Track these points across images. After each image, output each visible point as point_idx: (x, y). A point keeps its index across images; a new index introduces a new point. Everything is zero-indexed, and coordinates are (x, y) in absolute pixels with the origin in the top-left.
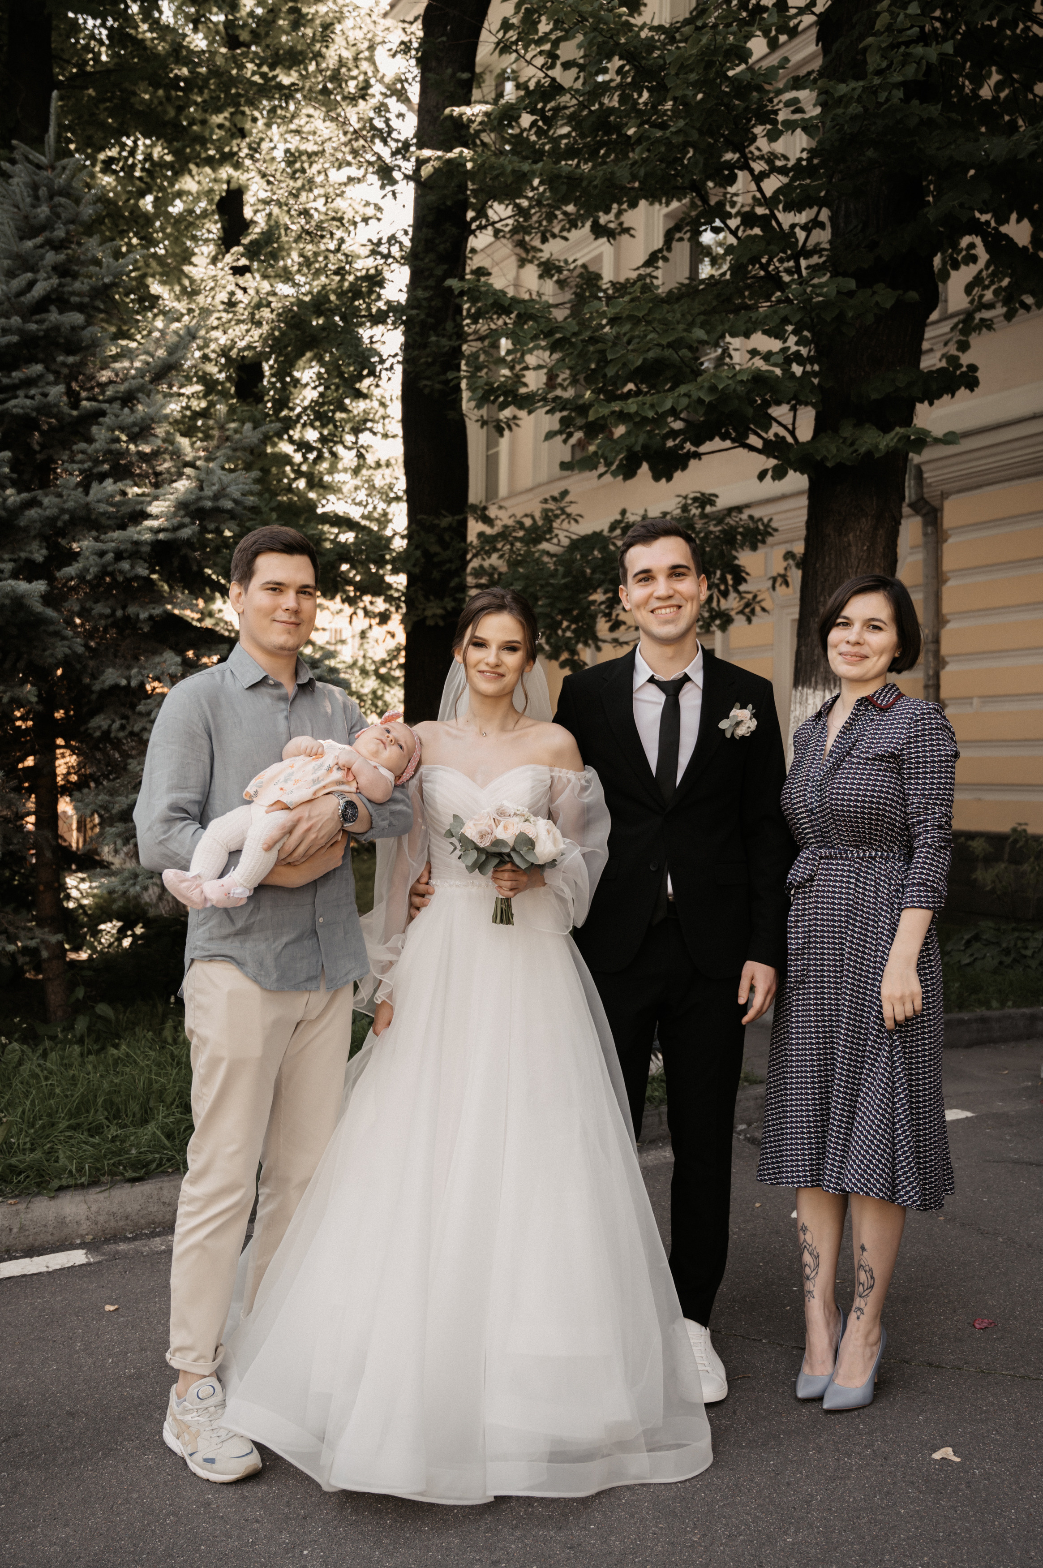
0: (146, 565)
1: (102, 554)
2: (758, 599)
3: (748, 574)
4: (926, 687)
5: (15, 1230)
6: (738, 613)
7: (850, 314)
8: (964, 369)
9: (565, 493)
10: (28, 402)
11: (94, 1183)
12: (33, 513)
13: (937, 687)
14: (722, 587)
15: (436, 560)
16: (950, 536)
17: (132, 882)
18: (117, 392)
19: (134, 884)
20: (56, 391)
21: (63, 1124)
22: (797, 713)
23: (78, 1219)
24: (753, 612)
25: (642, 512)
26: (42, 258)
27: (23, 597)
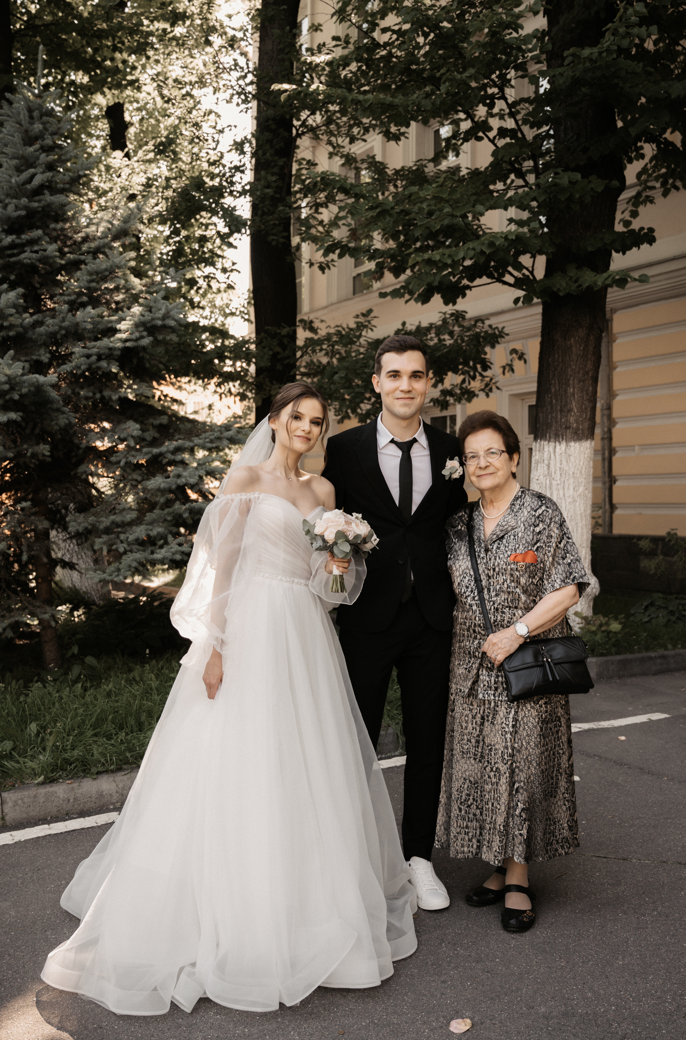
0: (117, 364)
1: (88, 356)
2: (493, 381)
3: (491, 364)
4: (603, 439)
5: (71, 800)
6: (480, 390)
7: (577, 196)
8: (646, 231)
9: (370, 311)
10: (34, 255)
11: (119, 769)
12: (42, 329)
13: (610, 439)
14: (472, 373)
15: (279, 357)
16: (618, 338)
17: (116, 574)
18: (90, 248)
19: (118, 575)
20: (52, 249)
21: (90, 733)
22: (537, 457)
23: (111, 792)
24: (491, 390)
25: (417, 324)
26: (38, 158)
27: (43, 385)
